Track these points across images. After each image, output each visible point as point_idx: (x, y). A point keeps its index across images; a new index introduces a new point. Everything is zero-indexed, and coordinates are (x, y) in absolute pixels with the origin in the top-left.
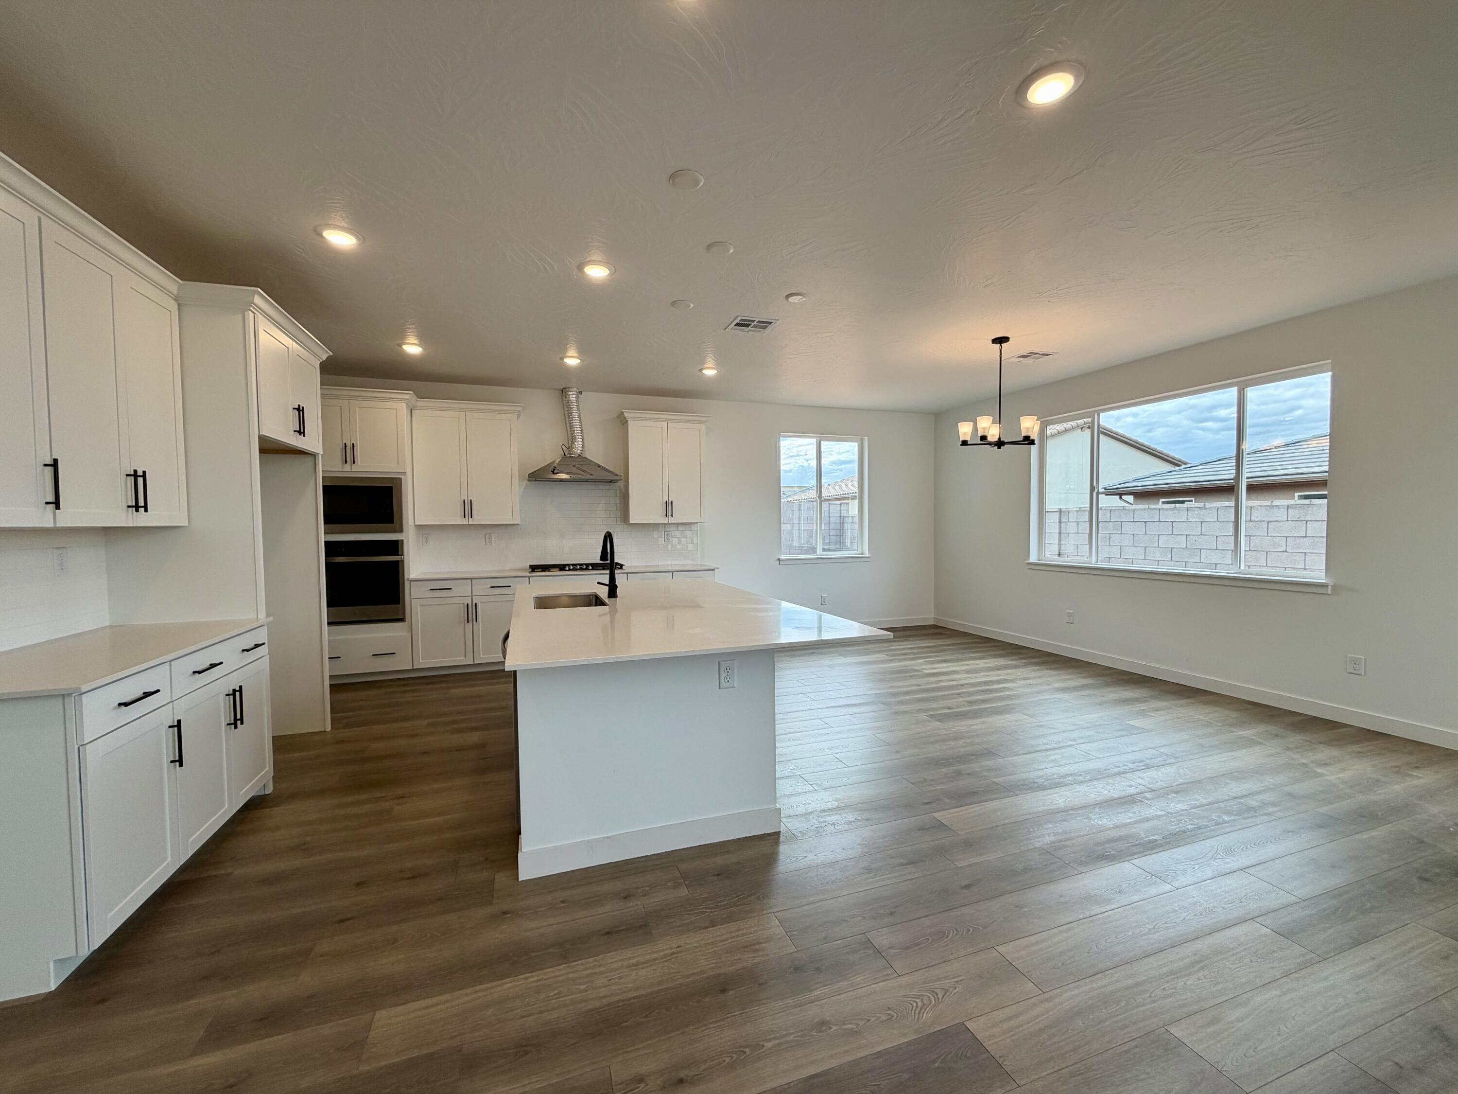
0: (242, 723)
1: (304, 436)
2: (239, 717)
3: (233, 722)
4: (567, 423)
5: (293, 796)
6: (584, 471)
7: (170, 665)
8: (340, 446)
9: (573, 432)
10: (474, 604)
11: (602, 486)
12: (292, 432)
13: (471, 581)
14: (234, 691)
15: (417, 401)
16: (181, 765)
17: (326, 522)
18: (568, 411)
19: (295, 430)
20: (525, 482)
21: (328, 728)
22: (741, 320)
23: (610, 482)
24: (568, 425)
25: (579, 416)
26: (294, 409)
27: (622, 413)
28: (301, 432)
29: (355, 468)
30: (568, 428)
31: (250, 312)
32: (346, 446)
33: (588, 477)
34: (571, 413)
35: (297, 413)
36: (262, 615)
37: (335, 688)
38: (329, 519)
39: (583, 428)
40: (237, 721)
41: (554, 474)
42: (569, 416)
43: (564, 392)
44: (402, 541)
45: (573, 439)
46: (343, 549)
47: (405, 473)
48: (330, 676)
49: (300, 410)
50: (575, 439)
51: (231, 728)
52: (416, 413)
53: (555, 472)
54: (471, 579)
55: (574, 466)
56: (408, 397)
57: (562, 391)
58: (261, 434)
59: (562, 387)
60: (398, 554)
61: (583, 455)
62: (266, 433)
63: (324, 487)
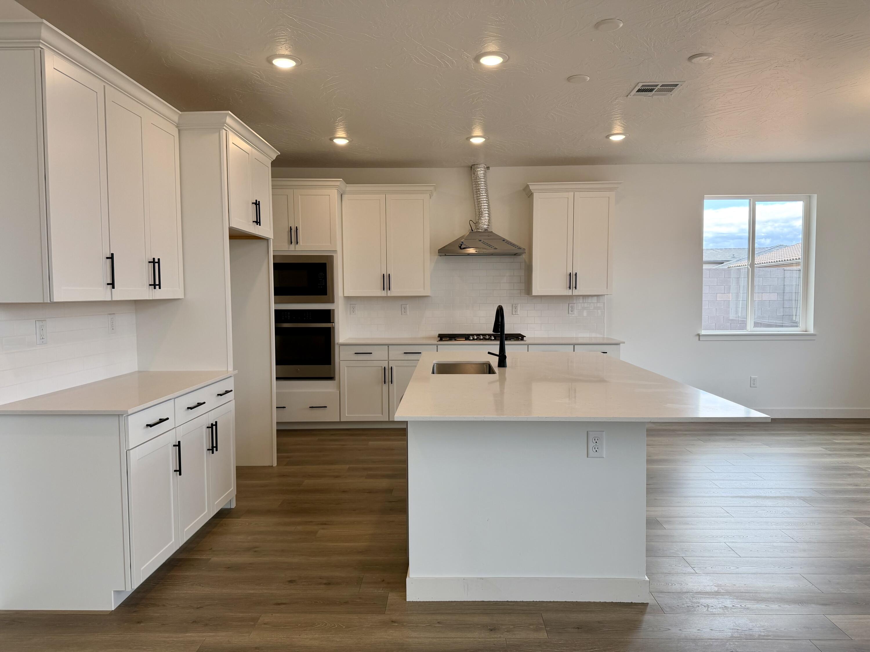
0: (217, 450)
1: (260, 225)
2: (215, 445)
3: (211, 448)
4: (475, 198)
5: (250, 512)
6: (490, 246)
7: (174, 400)
8: (288, 229)
9: (480, 208)
10: (390, 368)
11: (507, 259)
12: (252, 222)
13: (388, 346)
14: (212, 425)
15: (346, 186)
16: (180, 474)
17: (276, 294)
18: (475, 187)
19: (254, 221)
20: (436, 257)
21: (275, 464)
22: (643, 86)
23: (515, 255)
24: (476, 201)
25: (487, 191)
26: (253, 203)
27: (528, 186)
28: (258, 222)
29: (298, 248)
30: (476, 203)
31: (224, 130)
32: (291, 229)
33: (492, 251)
34: (479, 189)
35: (255, 206)
36: (231, 369)
37: (280, 432)
38: (278, 292)
39: (490, 204)
40: (213, 448)
41: (461, 249)
42: (477, 192)
43: (472, 168)
44: (333, 310)
45: (479, 214)
46: (289, 317)
47: (335, 251)
48: (277, 422)
49: (257, 204)
50: (482, 214)
51: (209, 452)
52: (345, 197)
53: (463, 246)
54: (388, 345)
55: (480, 241)
56: (338, 184)
57: (471, 167)
58: (230, 226)
59: (470, 164)
60: (330, 322)
61: (489, 230)
62: (234, 225)
63: (274, 264)
